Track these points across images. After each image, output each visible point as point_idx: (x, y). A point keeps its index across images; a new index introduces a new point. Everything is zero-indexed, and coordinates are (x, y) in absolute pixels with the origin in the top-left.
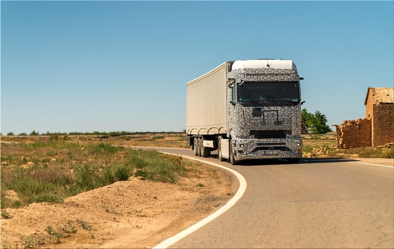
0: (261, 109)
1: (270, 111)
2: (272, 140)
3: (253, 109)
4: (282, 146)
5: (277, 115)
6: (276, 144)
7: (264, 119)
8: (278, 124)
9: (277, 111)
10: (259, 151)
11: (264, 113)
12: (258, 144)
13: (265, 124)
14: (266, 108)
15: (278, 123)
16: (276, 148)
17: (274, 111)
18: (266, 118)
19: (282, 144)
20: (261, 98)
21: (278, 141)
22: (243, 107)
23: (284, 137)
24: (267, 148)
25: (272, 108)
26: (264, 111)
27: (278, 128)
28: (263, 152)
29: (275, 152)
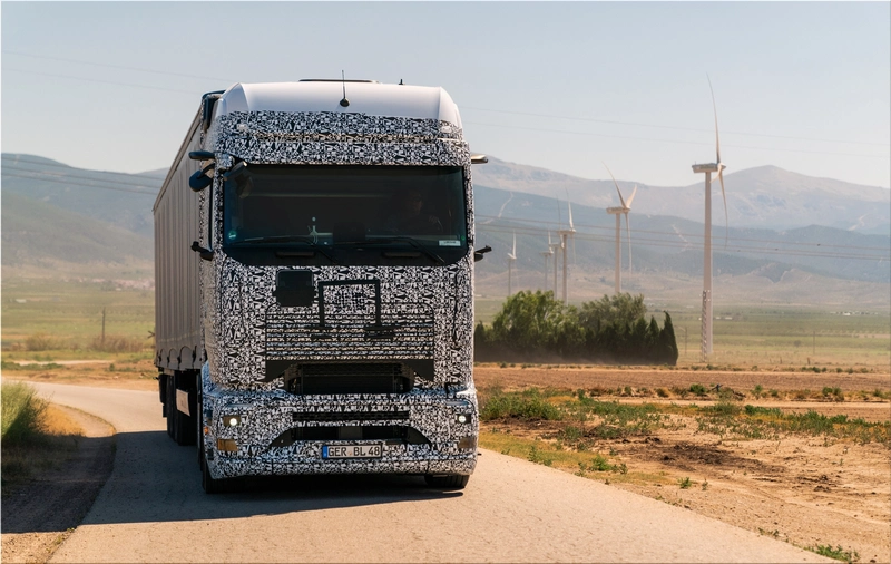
0: (310, 274)
1: (348, 282)
2: (352, 403)
3: (281, 275)
4: (393, 422)
5: (378, 298)
6: (371, 416)
7: (322, 314)
8: (379, 336)
9: (376, 282)
10: (300, 446)
11: (321, 291)
12: (296, 417)
13: (324, 337)
14: (330, 272)
15: (379, 331)
16: (369, 434)
17: (362, 282)
18: (331, 310)
19: (396, 415)
20: (314, 233)
21: (380, 403)
22: (240, 268)
23: (406, 388)
24: (332, 434)
25: (358, 272)
26: (322, 284)
27: (378, 352)
28: (315, 448)
29: (366, 450)
